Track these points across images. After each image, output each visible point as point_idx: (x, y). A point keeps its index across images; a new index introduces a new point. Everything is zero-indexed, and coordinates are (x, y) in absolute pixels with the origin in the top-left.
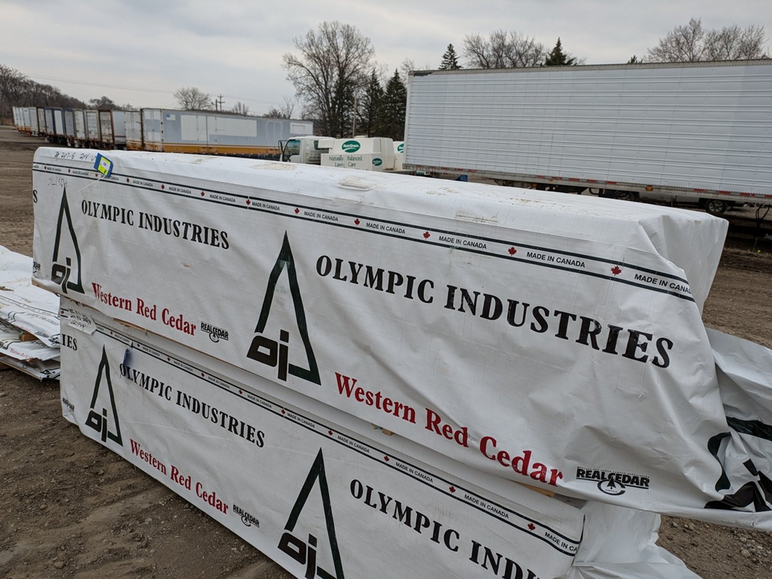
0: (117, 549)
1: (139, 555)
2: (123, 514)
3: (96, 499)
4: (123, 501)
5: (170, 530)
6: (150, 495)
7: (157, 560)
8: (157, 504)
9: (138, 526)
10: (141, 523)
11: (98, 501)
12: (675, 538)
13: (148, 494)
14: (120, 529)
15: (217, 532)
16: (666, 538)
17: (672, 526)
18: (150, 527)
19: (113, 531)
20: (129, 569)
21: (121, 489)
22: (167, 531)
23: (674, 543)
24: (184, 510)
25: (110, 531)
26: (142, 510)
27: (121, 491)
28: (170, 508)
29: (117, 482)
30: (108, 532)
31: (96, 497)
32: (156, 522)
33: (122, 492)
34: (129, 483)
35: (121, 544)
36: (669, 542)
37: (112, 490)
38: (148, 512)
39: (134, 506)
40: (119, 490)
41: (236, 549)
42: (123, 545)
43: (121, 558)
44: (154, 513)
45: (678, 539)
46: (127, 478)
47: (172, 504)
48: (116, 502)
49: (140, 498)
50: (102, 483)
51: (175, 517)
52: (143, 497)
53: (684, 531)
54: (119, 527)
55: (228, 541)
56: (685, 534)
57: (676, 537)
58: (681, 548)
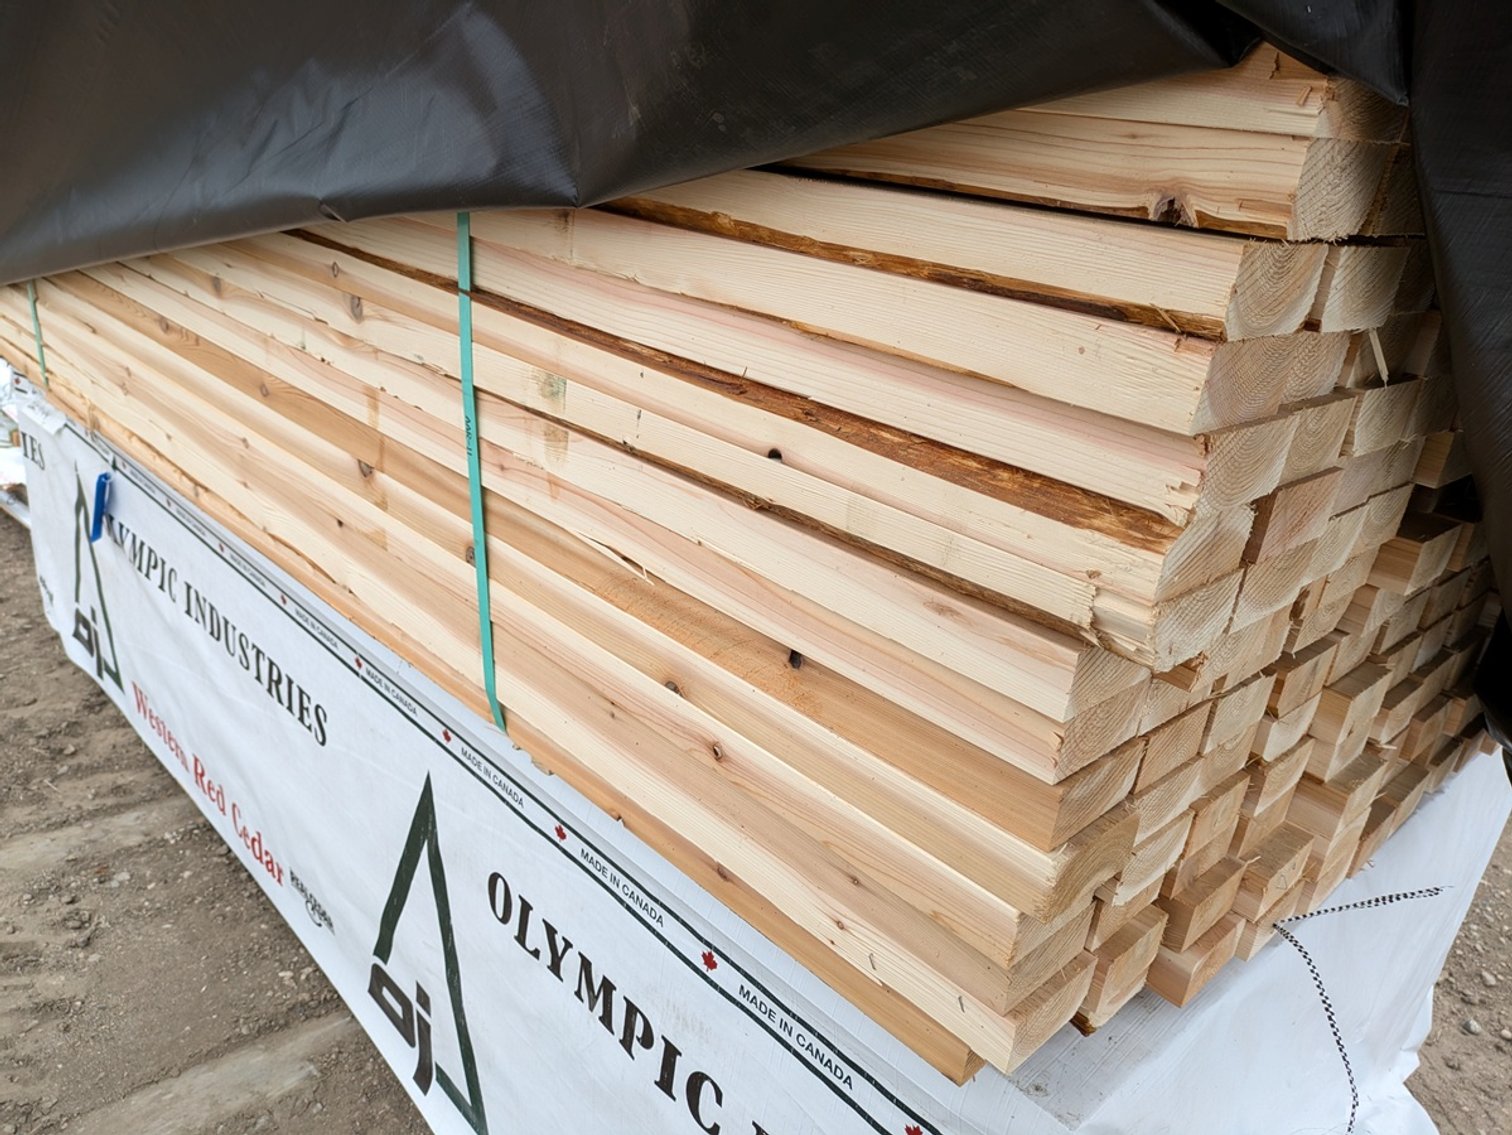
0: (17, 943)
1: (60, 966)
2: (71, 857)
3: (30, 814)
4: (88, 824)
5: (158, 909)
6: (154, 814)
7: (93, 985)
8: (159, 838)
9: (91, 891)
10: (101, 882)
11: (32, 818)
12: (1469, 1065)
13: (152, 811)
14: (48, 894)
15: (263, 926)
16: (1441, 1063)
17: (1466, 1029)
18: (118, 896)
19: (29, 896)
20: (22, 1000)
21: (96, 795)
22: (151, 909)
23: (1462, 1080)
24: (215, 859)
25: (22, 897)
26: (118, 851)
27: (94, 799)
28: (184, 849)
29: (96, 776)
30: (17, 897)
31: (34, 807)
32: (138, 885)
33: (97, 801)
34: (121, 781)
35: (33, 933)
36: (1448, 1074)
37: (74, 794)
38: (131, 856)
39: (105, 839)
40: (90, 797)
41: (289, 974)
42: (37, 936)
43: (15, 969)
44: (143, 859)
45: (1476, 1069)
46: (121, 769)
47: (195, 843)
48: (70, 824)
49: (129, 819)
50: (63, 774)
51: (187, 874)
52: (138, 818)
53: (1498, 1048)
54: (49, 889)
55: (280, 952)
56: (1498, 1057)
57: (1471, 1064)
58: (1482, 1097)
